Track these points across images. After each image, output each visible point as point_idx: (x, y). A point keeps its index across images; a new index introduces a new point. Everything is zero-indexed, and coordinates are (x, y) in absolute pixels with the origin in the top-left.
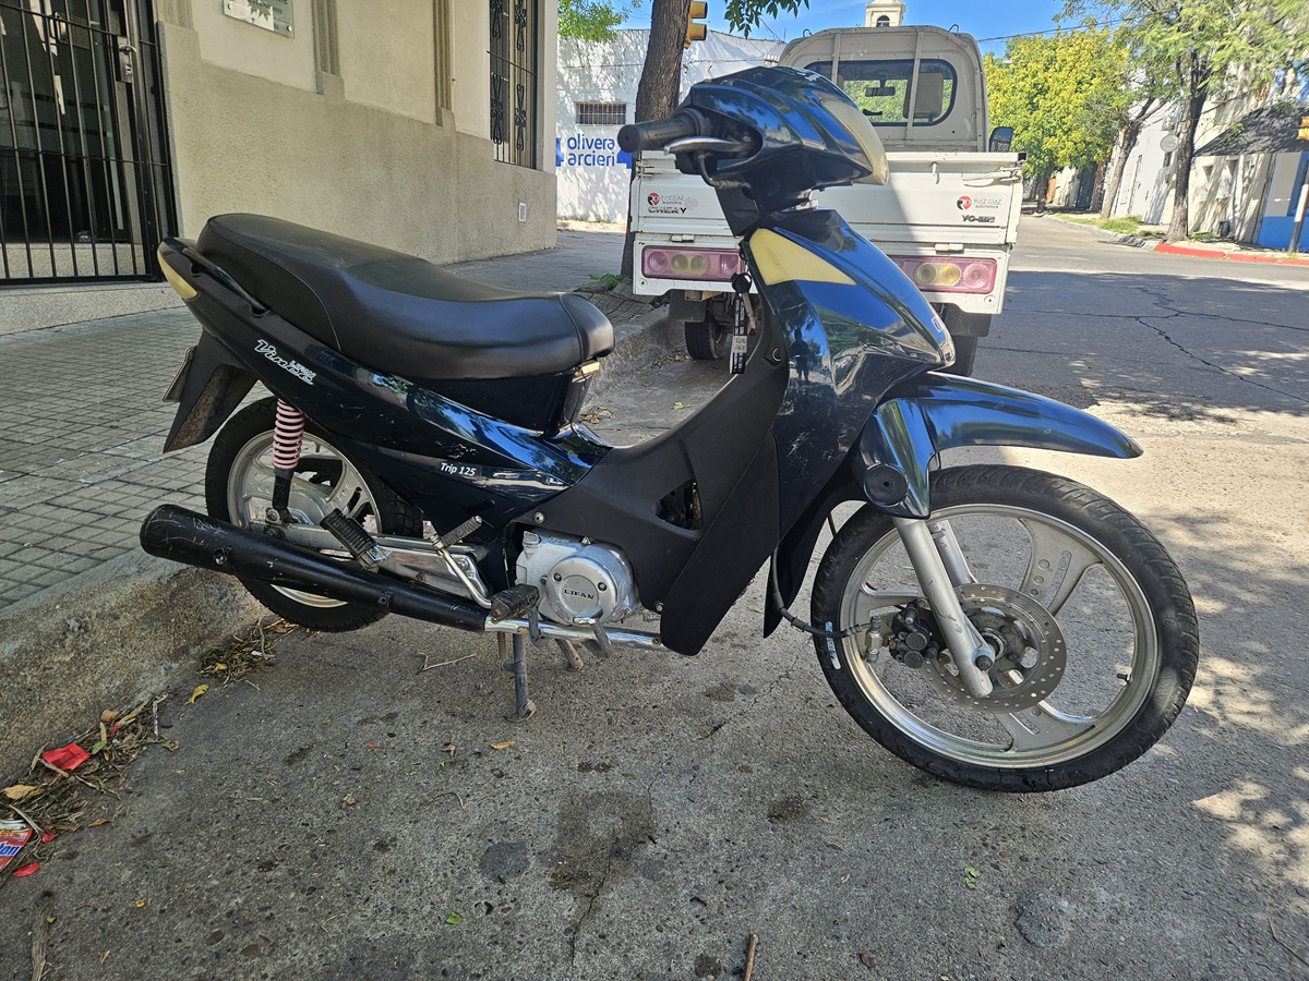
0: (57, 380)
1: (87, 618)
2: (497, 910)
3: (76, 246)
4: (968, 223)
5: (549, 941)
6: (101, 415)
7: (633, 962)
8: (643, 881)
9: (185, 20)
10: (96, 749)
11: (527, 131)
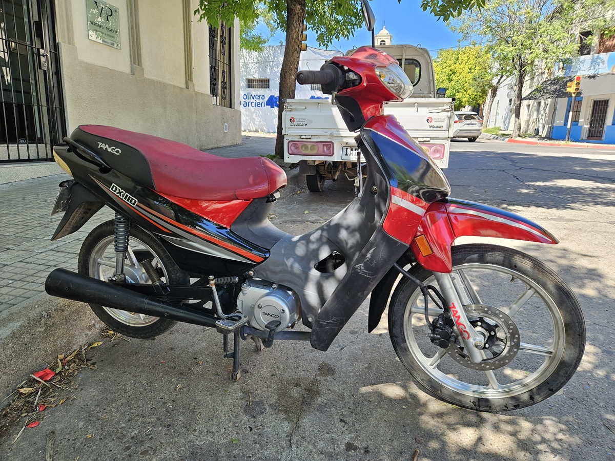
0: (15, 207)
1: (50, 311)
2: (255, 430)
3: (20, 145)
4: (431, 128)
5: (280, 441)
6: (39, 222)
7: (318, 447)
8: (318, 414)
9: (71, 42)
10: (58, 371)
11: (227, 91)
